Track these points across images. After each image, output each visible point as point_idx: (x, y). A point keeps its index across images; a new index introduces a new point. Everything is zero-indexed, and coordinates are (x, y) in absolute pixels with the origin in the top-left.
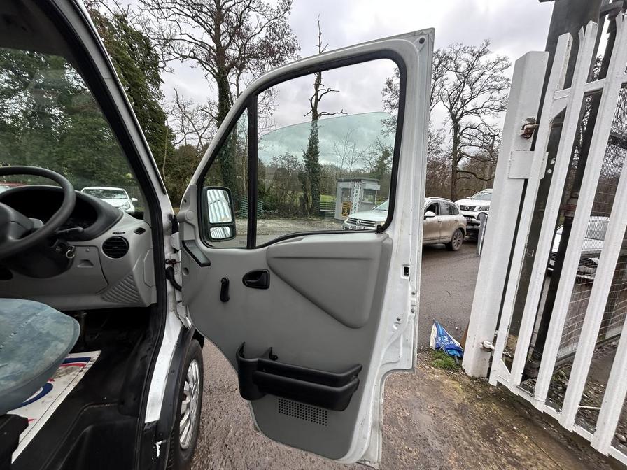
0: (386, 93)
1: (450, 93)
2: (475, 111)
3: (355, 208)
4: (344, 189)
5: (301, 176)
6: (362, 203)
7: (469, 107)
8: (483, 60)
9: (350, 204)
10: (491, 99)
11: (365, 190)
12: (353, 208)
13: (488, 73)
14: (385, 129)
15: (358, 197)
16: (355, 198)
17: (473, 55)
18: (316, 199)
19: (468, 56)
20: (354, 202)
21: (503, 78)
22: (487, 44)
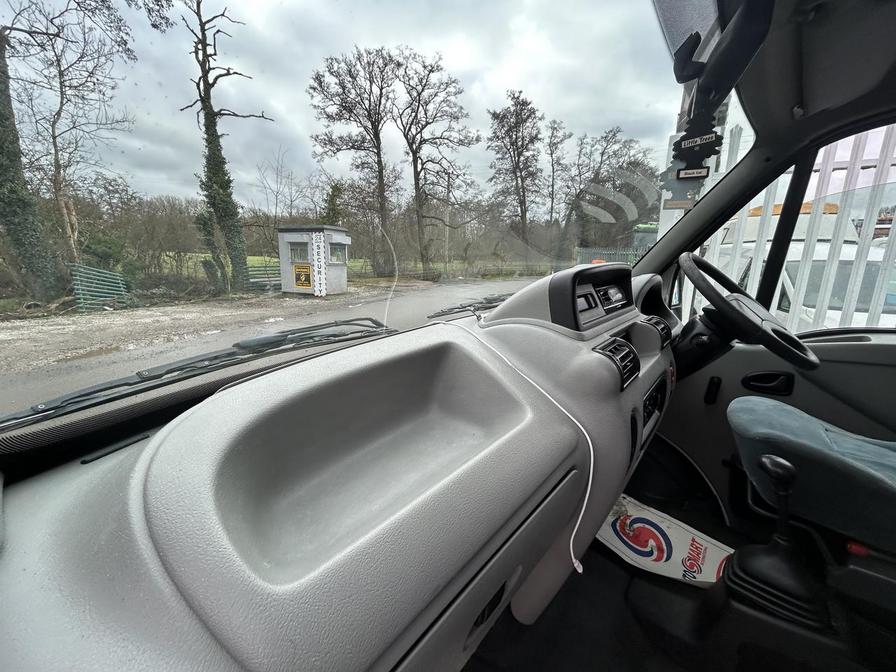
0: (315, 94)
1: (401, 112)
2: (433, 141)
3: (319, 273)
4: (292, 244)
5: (203, 223)
6: (330, 265)
7: (426, 134)
8: (434, 78)
9: (309, 266)
10: (450, 129)
11: (332, 244)
12: (316, 273)
13: (442, 96)
14: (319, 149)
15: (322, 255)
16: (316, 257)
17: (425, 67)
18: (239, 262)
19: (420, 69)
20: (316, 263)
21: (455, 105)
22: (440, 59)
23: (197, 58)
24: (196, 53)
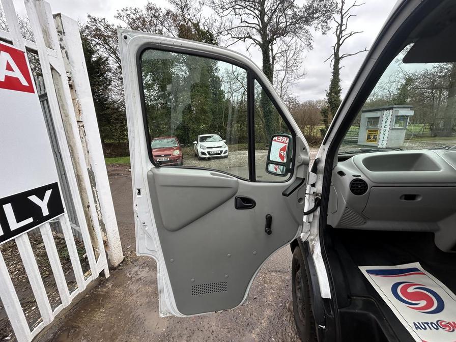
3: (384, 134)
4: (369, 118)
6: (393, 129)
9: (377, 130)
11: (397, 116)
12: (381, 134)
15: (389, 123)
16: (383, 125)
20: (383, 128)
23: (336, 34)
24: (337, 32)
